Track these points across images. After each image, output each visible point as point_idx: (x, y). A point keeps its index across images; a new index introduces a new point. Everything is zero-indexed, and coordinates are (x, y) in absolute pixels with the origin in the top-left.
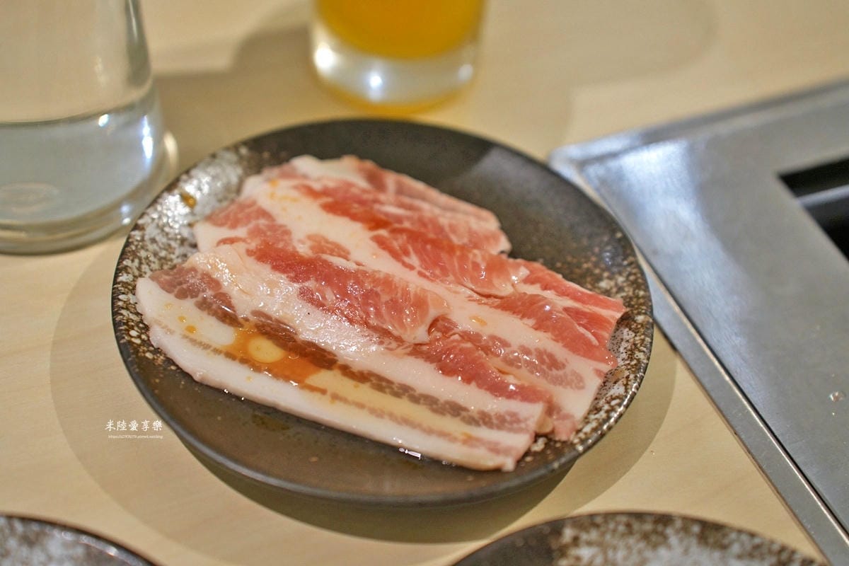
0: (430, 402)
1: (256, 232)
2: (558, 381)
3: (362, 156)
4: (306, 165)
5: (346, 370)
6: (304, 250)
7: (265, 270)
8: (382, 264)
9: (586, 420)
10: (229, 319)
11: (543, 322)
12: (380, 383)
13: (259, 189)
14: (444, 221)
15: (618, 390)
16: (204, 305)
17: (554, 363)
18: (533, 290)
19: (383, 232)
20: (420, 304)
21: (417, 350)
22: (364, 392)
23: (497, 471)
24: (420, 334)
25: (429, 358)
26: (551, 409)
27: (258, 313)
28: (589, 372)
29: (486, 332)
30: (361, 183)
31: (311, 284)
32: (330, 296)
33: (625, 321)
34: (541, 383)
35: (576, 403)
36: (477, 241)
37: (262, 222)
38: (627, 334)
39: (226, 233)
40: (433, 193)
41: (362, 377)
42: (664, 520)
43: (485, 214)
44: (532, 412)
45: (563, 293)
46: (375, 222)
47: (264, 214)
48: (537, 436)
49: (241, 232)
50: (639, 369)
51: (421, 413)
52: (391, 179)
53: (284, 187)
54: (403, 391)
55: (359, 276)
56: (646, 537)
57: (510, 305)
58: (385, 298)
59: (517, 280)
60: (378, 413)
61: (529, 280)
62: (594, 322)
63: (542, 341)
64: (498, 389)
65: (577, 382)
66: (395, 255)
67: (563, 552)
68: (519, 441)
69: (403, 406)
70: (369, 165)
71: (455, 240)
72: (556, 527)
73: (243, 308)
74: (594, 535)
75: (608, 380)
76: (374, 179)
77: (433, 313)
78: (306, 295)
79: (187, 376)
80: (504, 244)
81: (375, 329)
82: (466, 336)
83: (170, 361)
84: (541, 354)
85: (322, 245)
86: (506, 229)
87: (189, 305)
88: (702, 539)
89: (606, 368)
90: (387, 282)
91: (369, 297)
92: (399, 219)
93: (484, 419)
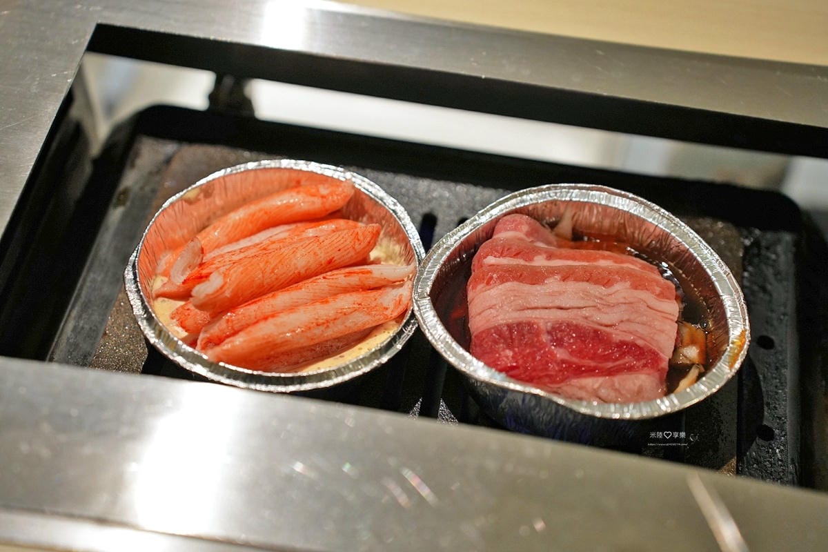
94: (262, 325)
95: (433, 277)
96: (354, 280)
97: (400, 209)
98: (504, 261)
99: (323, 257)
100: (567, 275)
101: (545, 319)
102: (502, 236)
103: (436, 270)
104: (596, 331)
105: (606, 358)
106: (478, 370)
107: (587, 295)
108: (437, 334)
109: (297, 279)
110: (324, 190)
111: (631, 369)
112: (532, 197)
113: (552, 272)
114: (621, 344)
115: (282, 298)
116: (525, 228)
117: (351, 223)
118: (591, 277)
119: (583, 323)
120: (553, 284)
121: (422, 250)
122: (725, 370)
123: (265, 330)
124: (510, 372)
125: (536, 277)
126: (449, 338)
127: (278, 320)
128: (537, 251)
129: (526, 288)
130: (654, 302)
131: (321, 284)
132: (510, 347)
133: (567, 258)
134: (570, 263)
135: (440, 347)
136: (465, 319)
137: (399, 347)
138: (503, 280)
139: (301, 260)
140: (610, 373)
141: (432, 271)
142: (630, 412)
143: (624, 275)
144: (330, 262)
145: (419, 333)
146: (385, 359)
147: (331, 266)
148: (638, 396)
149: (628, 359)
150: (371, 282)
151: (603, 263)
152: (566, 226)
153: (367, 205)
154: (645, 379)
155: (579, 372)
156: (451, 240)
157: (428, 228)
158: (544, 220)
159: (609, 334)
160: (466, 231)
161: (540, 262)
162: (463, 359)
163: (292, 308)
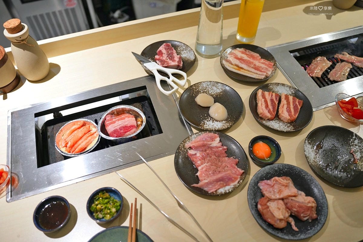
0: (254, 73)
1: (234, 56)
2: (268, 71)
3: (244, 48)
4: (238, 49)
5: (245, 70)
6: (240, 57)
7: (235, 59)
8: (248, 59)
9: (270, 75)
10: (232, 64)
11: (266, 65)
12: (249, 71)
13: (234, 51)
14: (254, 55)
15: (274, 72)
16: (229, 63)
17: (267, 69)
18: (264, 62)
19: (248, 56)
20: (253, 63)
21: (252, 68)
22: (247, 72)
23: (262, 79)
24: (253, 66)
25: (254, 68)
26: (267, 74)
27: (235, 64)
28: (271, 70)
29: (260, 66)
30: (244, 51)
31: (241, 61)
32: (243, 62)
33: (274, 65)
34: (266, 71)
35: (269, 73)
36: (257, 57)
37: (235, 55)
38: (274, 66)
39: (231, 56)
40: (252, 52)
41: (247, 70)
42: (279, 83)
43: (258, 54)
44: (265, 74)
45: (267, 62)
46: (247, 55)
47: (235, 54)
48: (265, 76)
49: (232, 56)
50: (276, 70)
51: (253, 74)
52: (247, 50)
53: (236, 51)
54: (251, 72)
55: (246, 60)
56: (277, 85)
57: (262, 63)
58: (249, 62)
59: (262, 61)
60: (249, 74)
61: (264, 61)
62: (271, 65)
63: (266, 66)
64: (261, 71)
65: (269, 71)
66: (249, 58)
67: (269, 86)
68: (264, 77)
69: (251, 73)
70: (245, 49)
71: (255, 57)
72: (268, 84)
73: (233, 63)
74: (272, 85)
75: (273, 71)
76: (245, 50)
77: (254, 64)
78: (240, 62)
79: (229, 70)
80: (260, 57)
81: (248, 65)
82: (258, 66)
83: (227, 68)
84: (266, 68)
85: (241, 57)
86: (260, 56)
87: (228, 63)
88: (282, 85)
89: (272, 69)
90: (249, 61)
91: (247, 62)
92: (249, 54)
93: (260, 75)
94: (79, 146)
95: (100, 128)
96: (89, 135)
97: (91, 121)
98: (109, 122)
99: (83, 133)
100: (118, 120)
101: (118, 128)
102: (107, 119)
103: (100, 127)
104: (126, 126)
105: (128, 129)
106: (112, 138)
107: (122, 122)
108: (104, 136)
109: (81, 138)
110: (79, 123)
111: (132, 129)
112: (109, 111)
113: (116, 120)
114: (129, 126)
115: (80, 142)
116: (110, 117)
117: (85, 126)
118: (122, 119)
119: (123, 126)
120: (117, 122)
121: (97, 125)
122: (144, 123)
123: (80, 147)
124: (116, 137)
125: (114, 122)
126: (106, 136)
127: (81, 144)
128: (113, 119)
129: (113, 124)
130: (131, 119)
131: (85, 137)
132: (115, 133)
133: (117, 118)
134: (118, 118)
135: (105, 138)
136: (107, 132)
137: (99, 140)
138: (110, 125)
139: (80, 135)
140: (130, 131)
141: (99, 128)
142: (134, 134)
143: (126, 117)
144: (85, 133)
145: (101, 137)
146: (98, 143)
147: (85, 134)
148: (135, 132)
149: (131, 128)
150: (92, 134)
151: (123, 116)
152: (116, 113)
153: (86, 122)
154: (134, 130)
155: (126, 132)
156: (100, 122)
157: (96, 122)
158: (112, 114)
159: (127, 126)
160: (102, 120)
161: (114, 120)
162: (109, 138)
163: (82, 142)
